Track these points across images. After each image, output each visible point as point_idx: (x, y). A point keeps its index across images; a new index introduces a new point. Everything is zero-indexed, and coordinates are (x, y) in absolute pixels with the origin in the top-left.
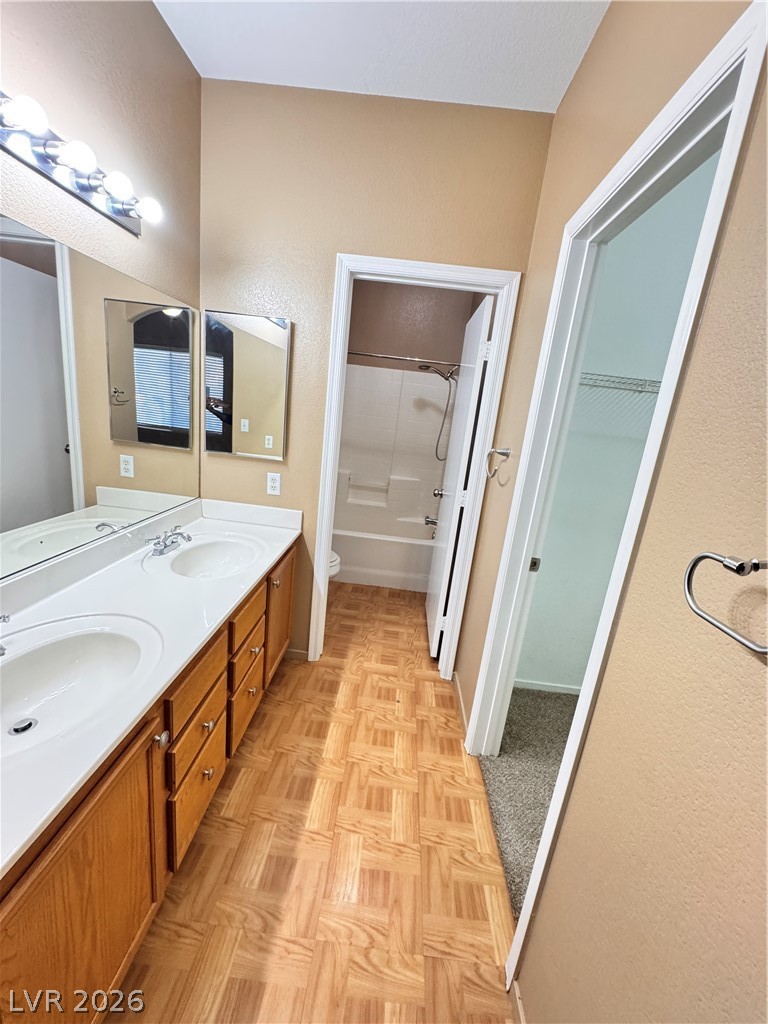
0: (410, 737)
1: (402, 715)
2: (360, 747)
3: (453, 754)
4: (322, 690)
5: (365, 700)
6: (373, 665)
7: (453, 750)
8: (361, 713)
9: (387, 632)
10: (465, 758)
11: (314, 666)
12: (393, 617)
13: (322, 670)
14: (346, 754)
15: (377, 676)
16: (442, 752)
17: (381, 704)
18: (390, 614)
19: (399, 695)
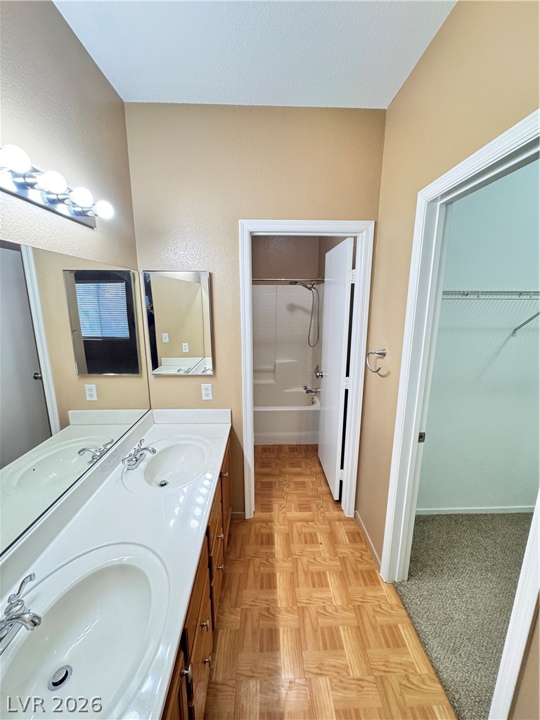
0: (338, 574)
1: (327, 555)
2: (303, 591)
3: (374, 585)
4: (262, 544)
5: (296, 547)
6: (294, 514)
7: (373, 581)
8: (296, 559)
9: (296, 483)
10: (384, 587)
11: (251, 523)
12: (297, 470)
13: (258, 525)
14: (295, 601)
15: (299, 523)
16: (366, 585)
17: (309, 549)
18: (295, 467)
19: (320, 538)
